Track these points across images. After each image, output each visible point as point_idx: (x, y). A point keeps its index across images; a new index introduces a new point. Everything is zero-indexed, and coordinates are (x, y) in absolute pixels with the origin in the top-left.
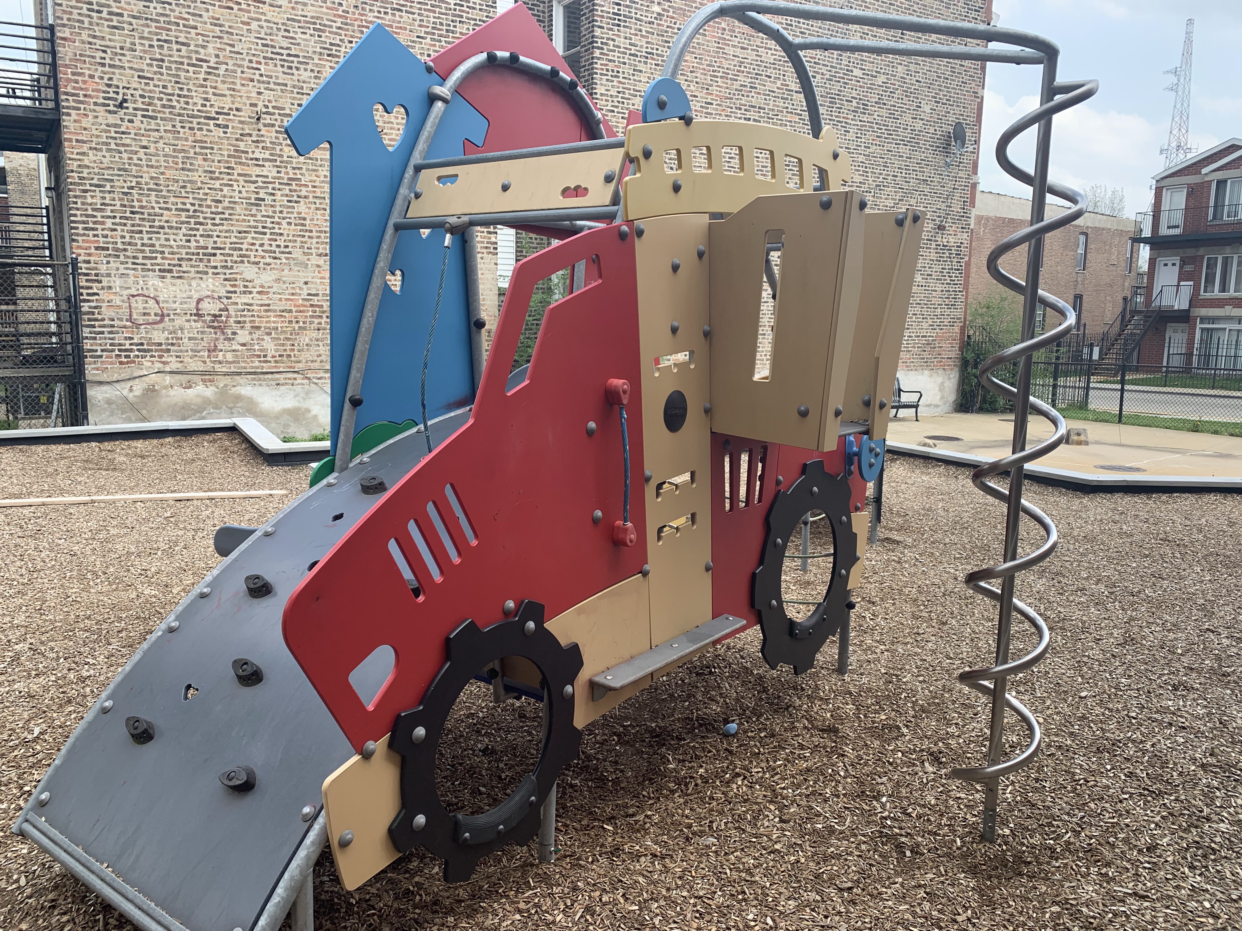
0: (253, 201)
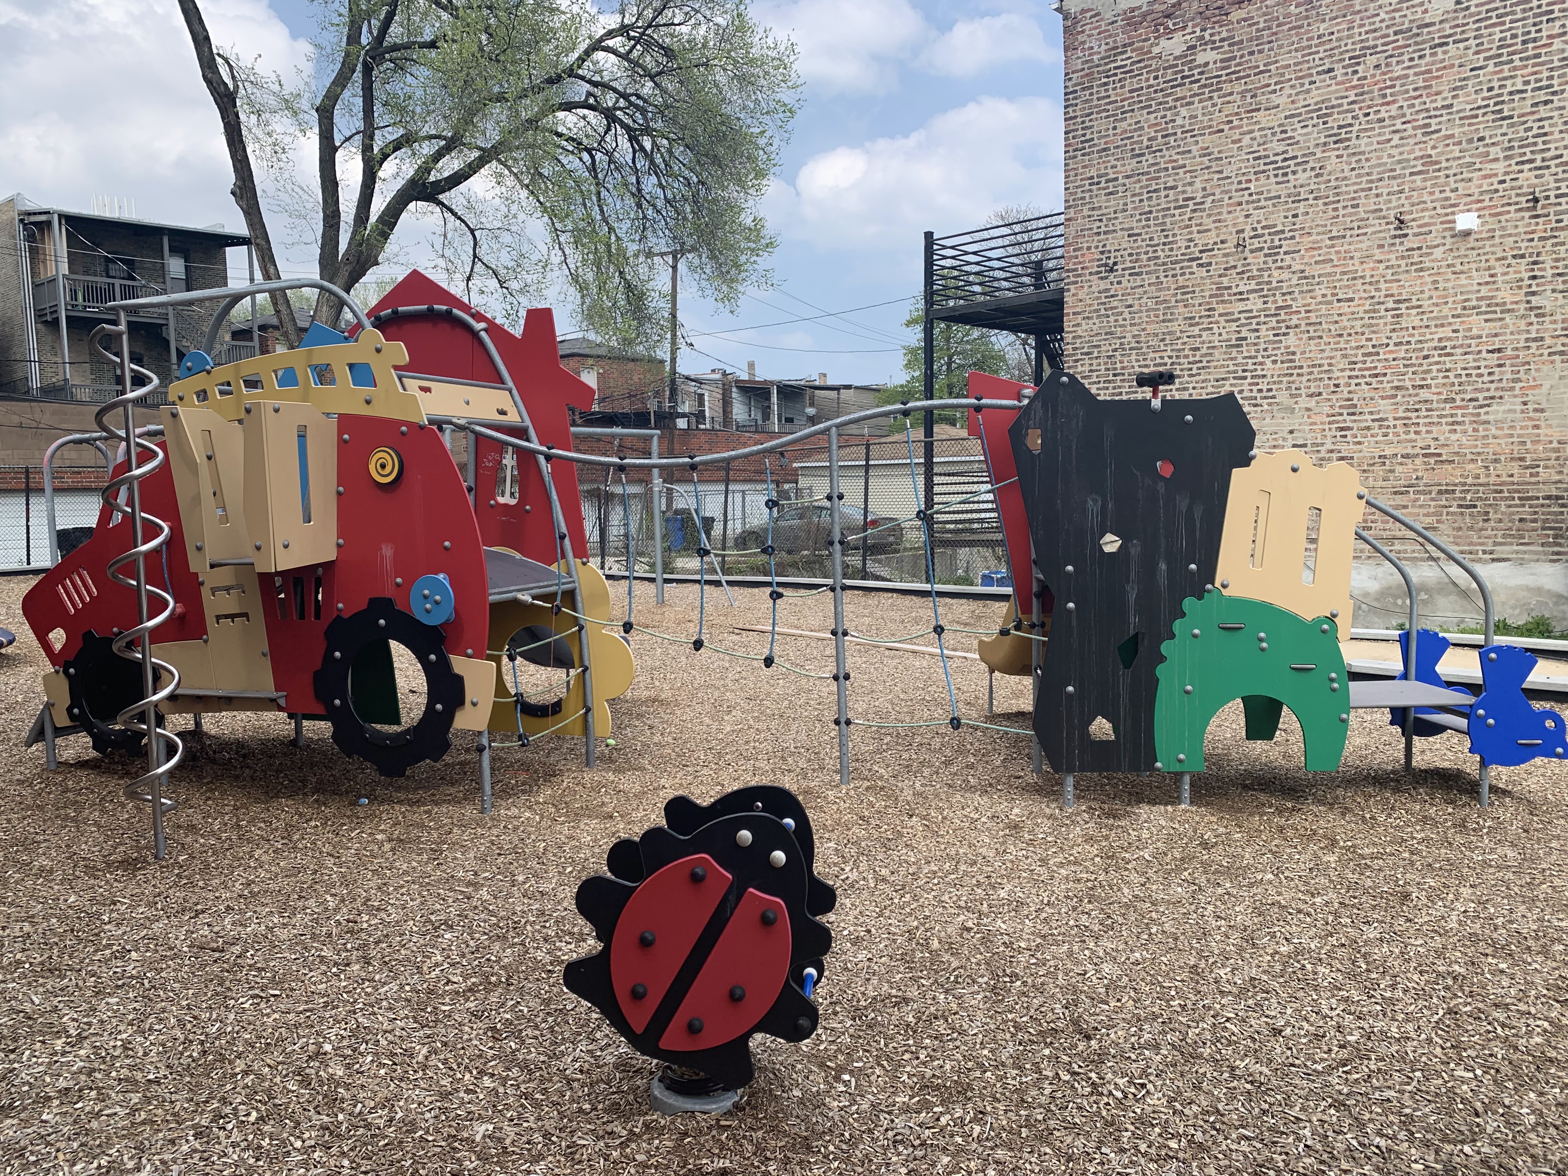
0: (1233, 342)
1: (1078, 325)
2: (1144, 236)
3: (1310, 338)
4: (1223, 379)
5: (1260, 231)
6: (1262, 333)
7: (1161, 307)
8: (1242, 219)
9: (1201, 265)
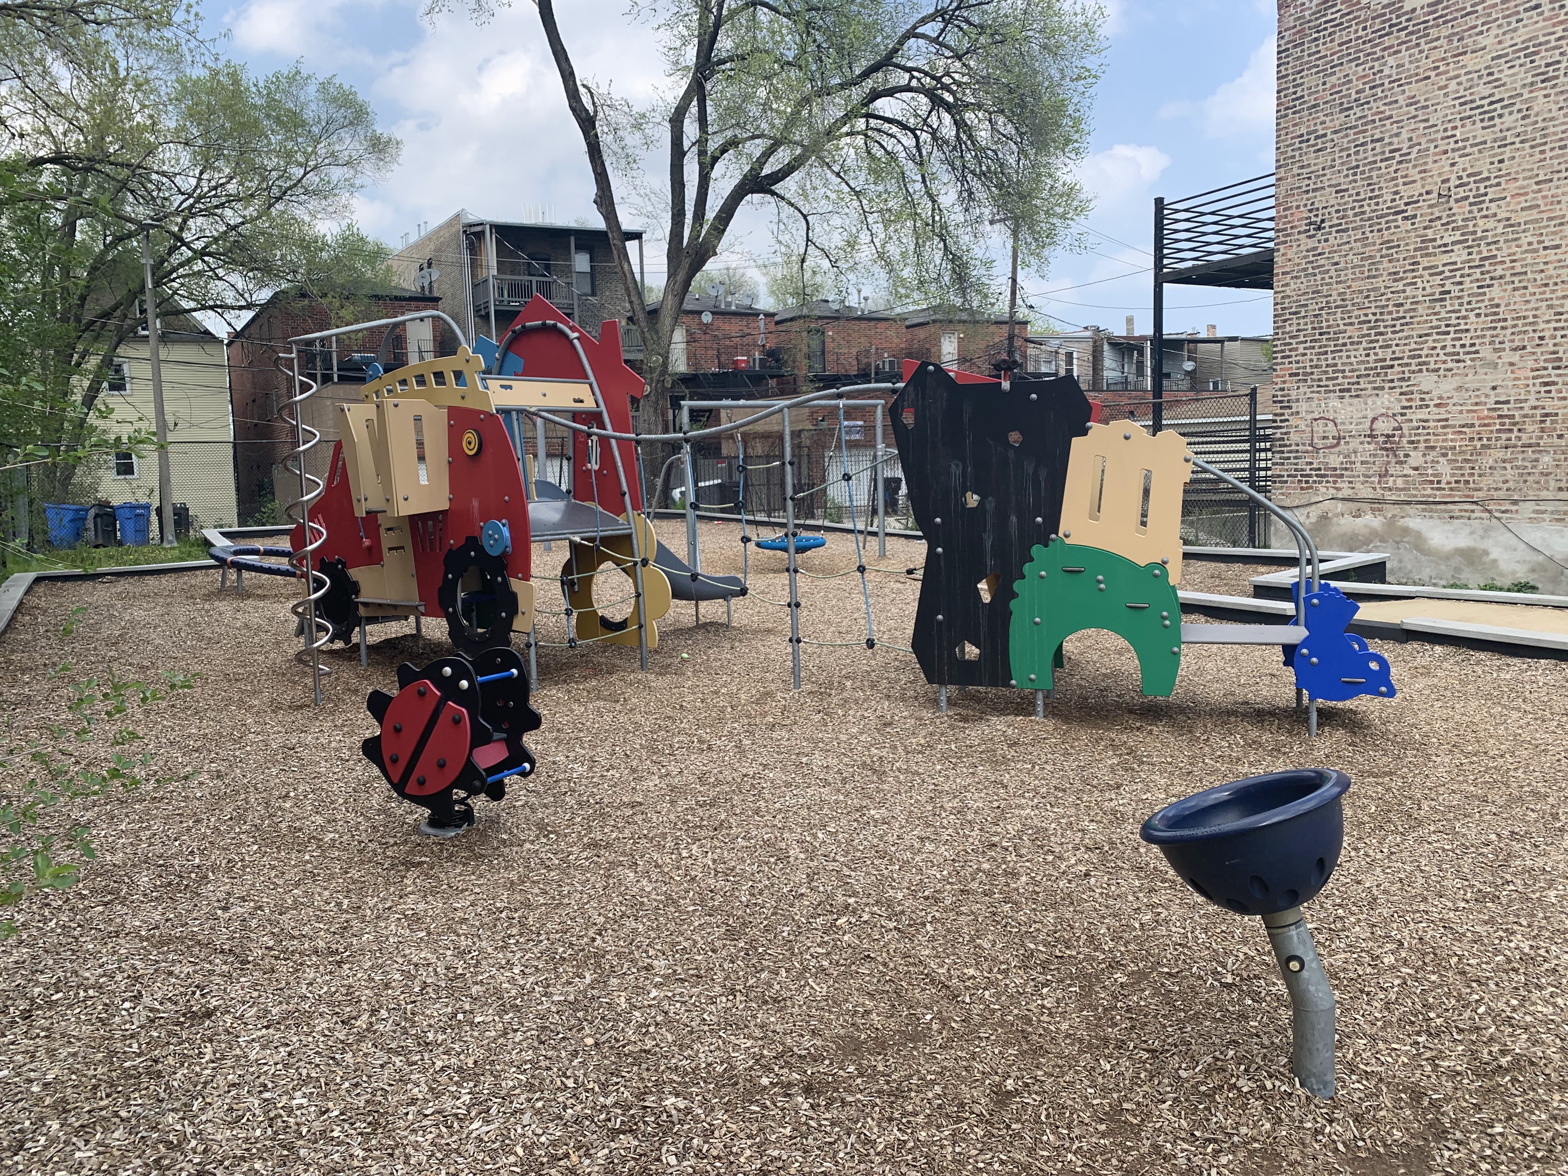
0: (1437, 296)
1: (1287, 285)
2: (1351, 192)
3: (1514, 289)
4: (1426, 335)
5: (1465, 180)
6: (1466, 286)
7: (1366, 263)
8: (1447, 168)
9: (1406, 218)
